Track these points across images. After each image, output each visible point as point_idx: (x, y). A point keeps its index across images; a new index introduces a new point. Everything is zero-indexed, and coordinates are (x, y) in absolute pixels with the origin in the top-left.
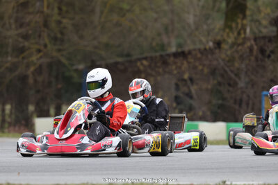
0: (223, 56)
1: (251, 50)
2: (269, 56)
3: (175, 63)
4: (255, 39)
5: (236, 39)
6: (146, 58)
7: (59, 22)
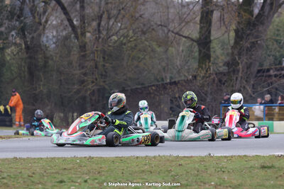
0: (198, 84)
1: (214, 80)
2: (224, 84)
3: (170, 88)
4: (216, 74)
5: (205, 74)
6: (154, 85)
7: (104, 66)
